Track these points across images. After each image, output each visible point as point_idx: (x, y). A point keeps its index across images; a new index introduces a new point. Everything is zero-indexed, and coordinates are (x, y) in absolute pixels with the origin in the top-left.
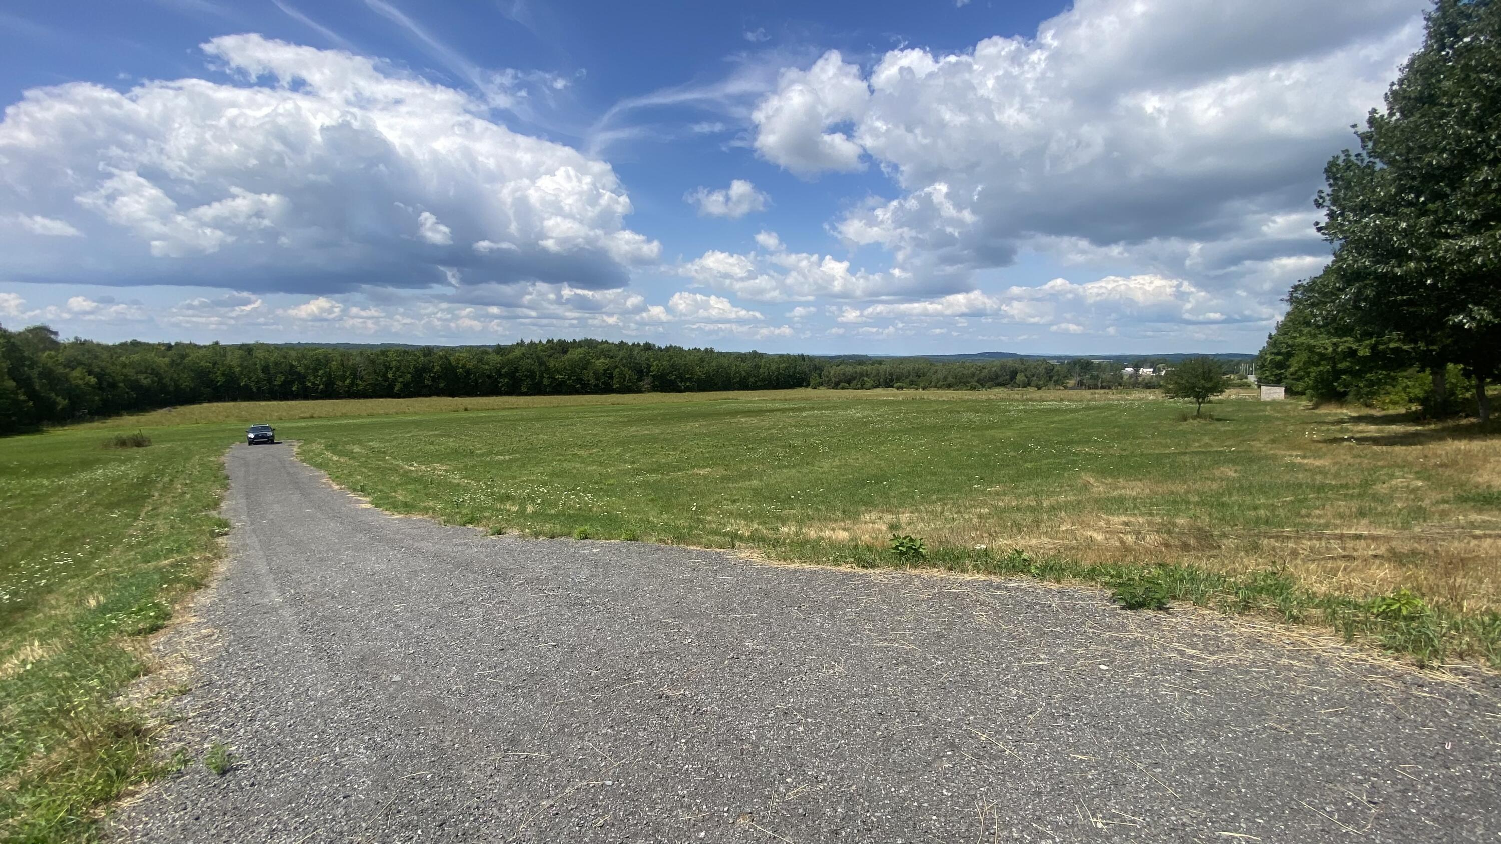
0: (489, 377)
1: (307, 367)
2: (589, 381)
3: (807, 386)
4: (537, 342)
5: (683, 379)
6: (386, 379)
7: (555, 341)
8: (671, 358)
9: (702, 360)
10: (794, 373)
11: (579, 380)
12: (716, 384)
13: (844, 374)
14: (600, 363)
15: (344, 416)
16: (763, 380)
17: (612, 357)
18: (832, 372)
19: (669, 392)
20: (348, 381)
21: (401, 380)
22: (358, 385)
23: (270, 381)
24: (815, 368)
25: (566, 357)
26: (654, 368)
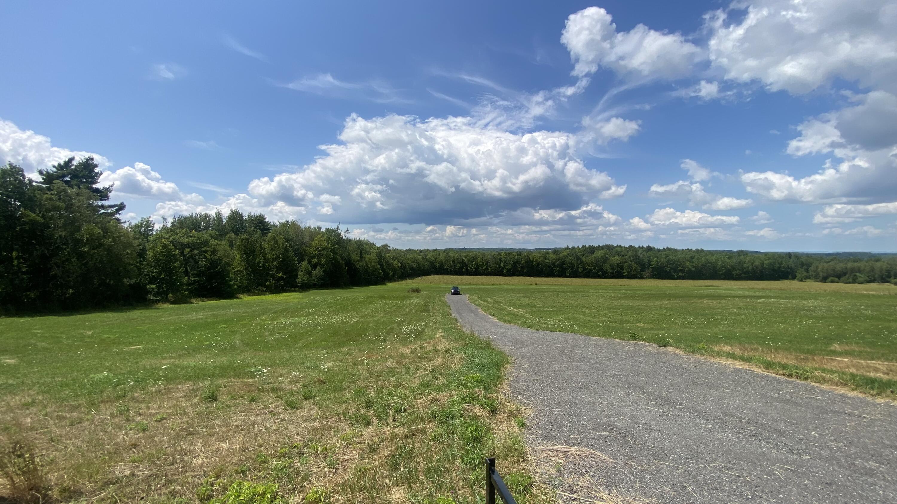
0: (549, 266)
1: (469, 261)
2: (607, 270)
3: (794, 278)
4: (576, 247)
5: (675, 271)
6: (500, 267)
7: (587, 246)
8: (667, 256)
9: (692, 258)
10: (779, 267)
11: (601, 269)
13: (834, 270)
14: (615, 260)
15: (483, 284)
17: (623, 256)
18: (820, 268)
19: (665, 279)
20: (484, 268)
21: (507, 267)
22: (488, 269)
23: (455, 266)
24: (802, 265)
25: (593, 255)
26: (654, 263)
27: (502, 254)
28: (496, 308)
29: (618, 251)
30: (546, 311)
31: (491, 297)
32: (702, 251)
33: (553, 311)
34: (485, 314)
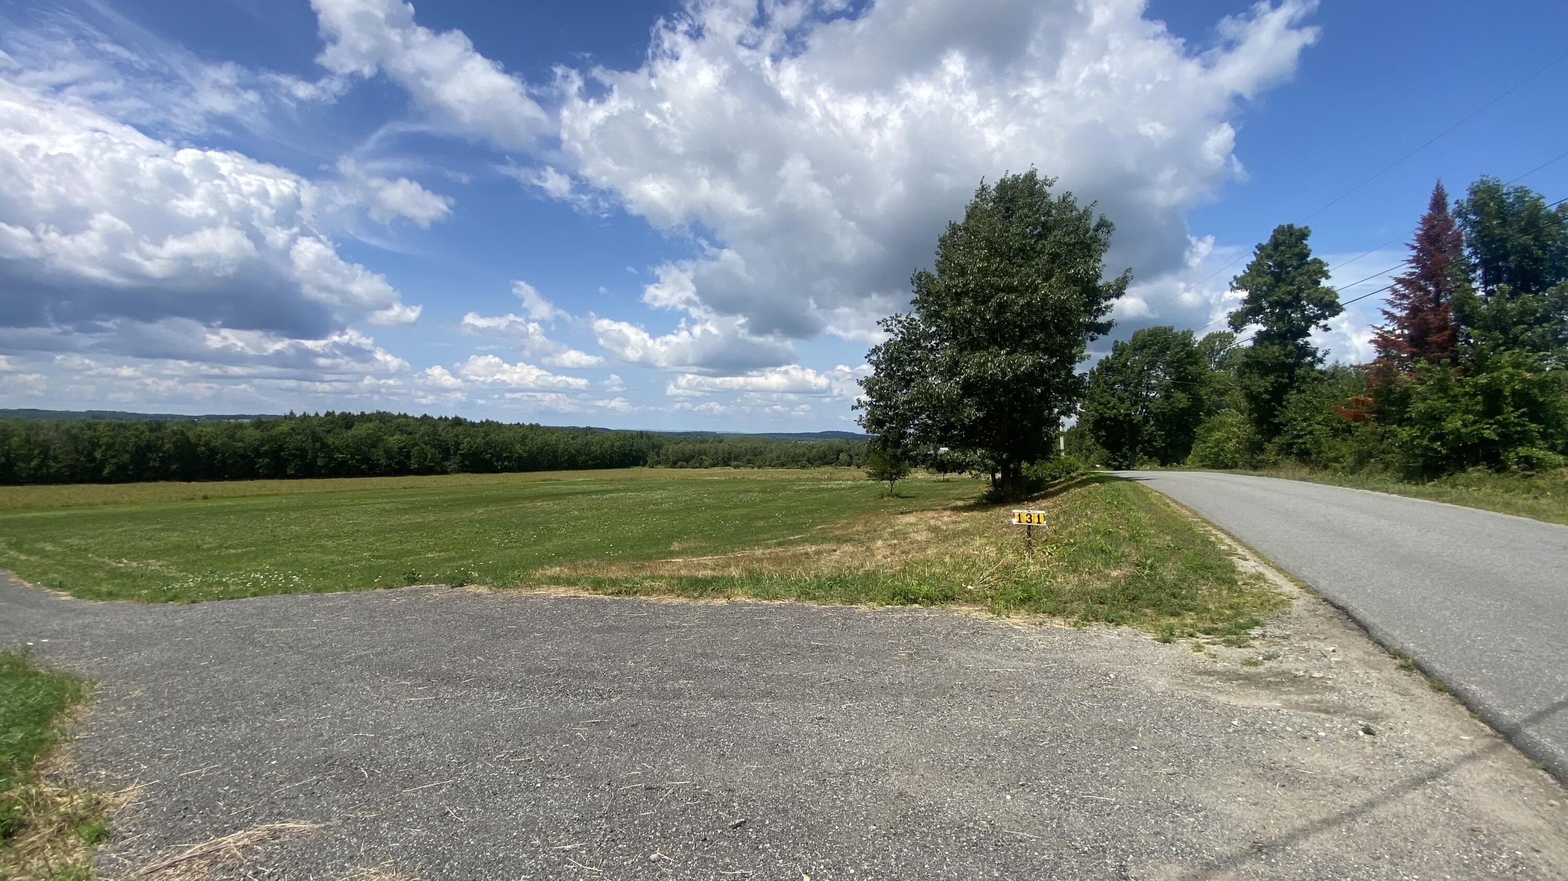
0: (243, 456)
2: (378, 460)
3: (644, 465)
4: (312, 414)
5: (500, 459)
6: (93, 460)
7: (337, 413)
8: (486, 434)
9: (524, 437)
10: (630, 451)
11: (366, 460)
12: (539, 464)
13: (683, 453)
14: (394, 441)
15: (27, 507)
16: (595, 458)
17: (410, 433)
18: (671, 450)
19: (481, 473)
21: (114, 461)
22: (49, 467)
24: (654, 446)
25: (350, 433)
26: (464, 446)
27: (101, 428)
28: (70, 567)
29: (401, 423)
30: (229, 556)
31: (53, 540)
32: (537, 426)
33: (243, 554)
34: (29, 585)
